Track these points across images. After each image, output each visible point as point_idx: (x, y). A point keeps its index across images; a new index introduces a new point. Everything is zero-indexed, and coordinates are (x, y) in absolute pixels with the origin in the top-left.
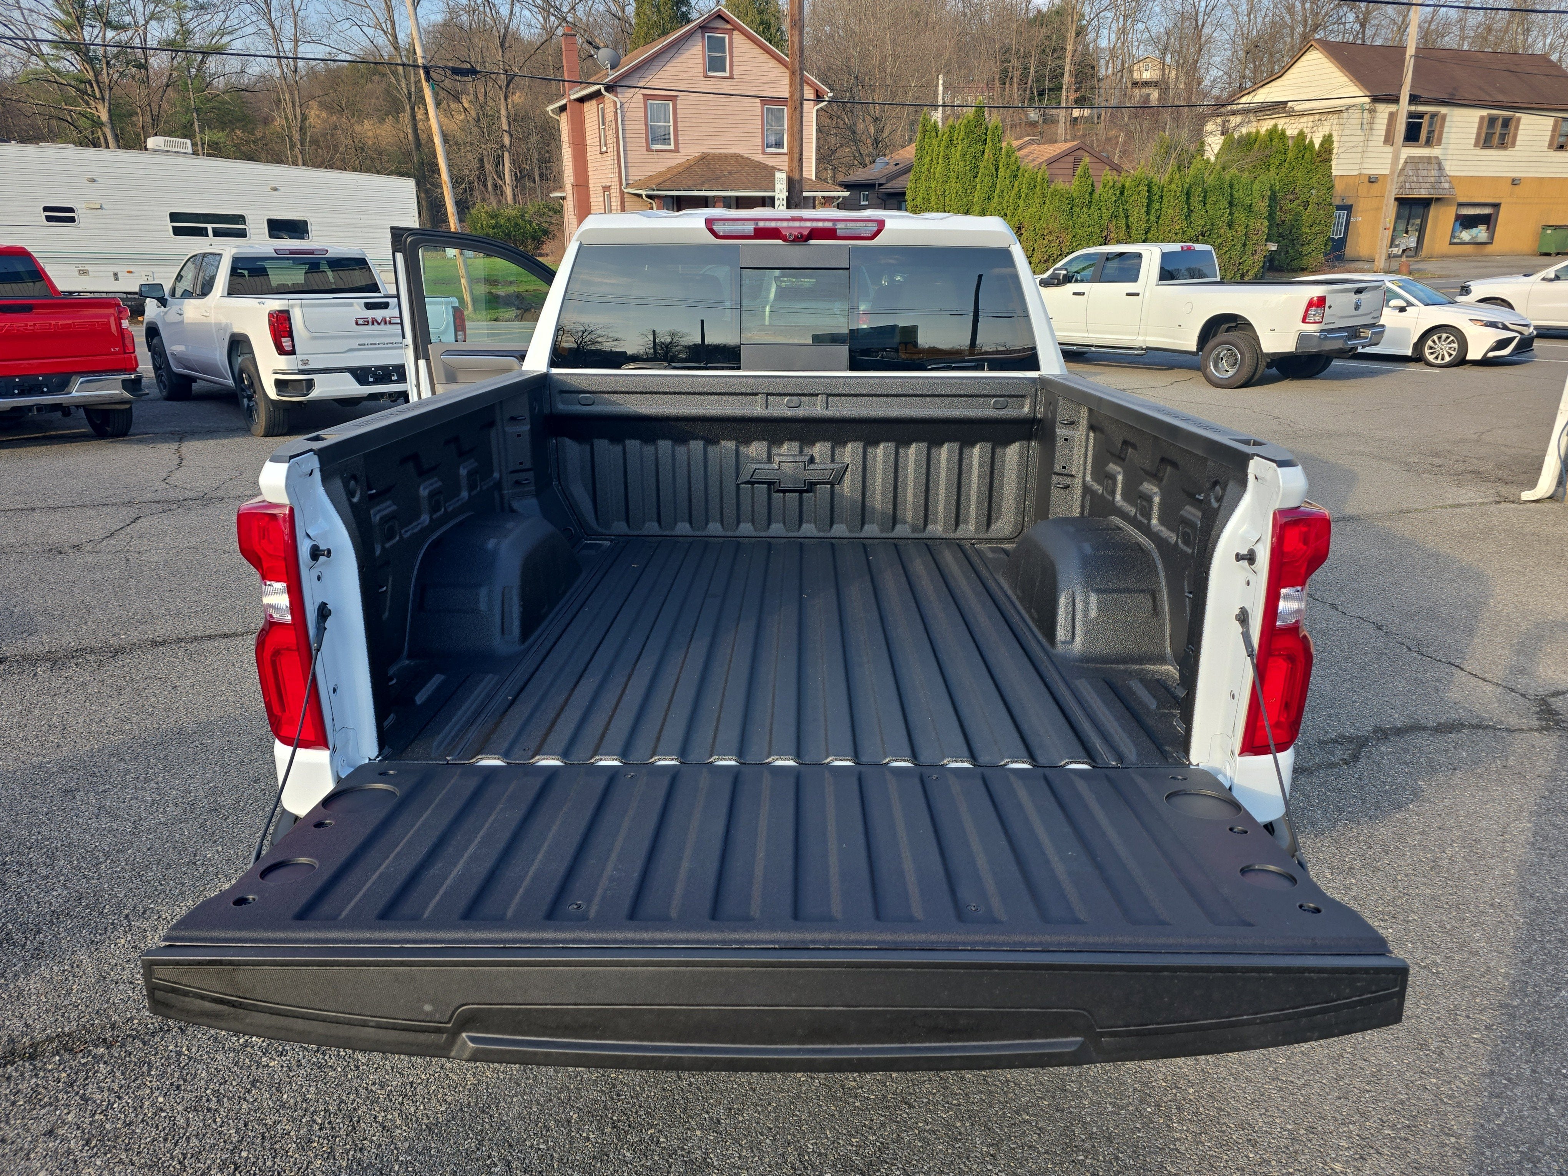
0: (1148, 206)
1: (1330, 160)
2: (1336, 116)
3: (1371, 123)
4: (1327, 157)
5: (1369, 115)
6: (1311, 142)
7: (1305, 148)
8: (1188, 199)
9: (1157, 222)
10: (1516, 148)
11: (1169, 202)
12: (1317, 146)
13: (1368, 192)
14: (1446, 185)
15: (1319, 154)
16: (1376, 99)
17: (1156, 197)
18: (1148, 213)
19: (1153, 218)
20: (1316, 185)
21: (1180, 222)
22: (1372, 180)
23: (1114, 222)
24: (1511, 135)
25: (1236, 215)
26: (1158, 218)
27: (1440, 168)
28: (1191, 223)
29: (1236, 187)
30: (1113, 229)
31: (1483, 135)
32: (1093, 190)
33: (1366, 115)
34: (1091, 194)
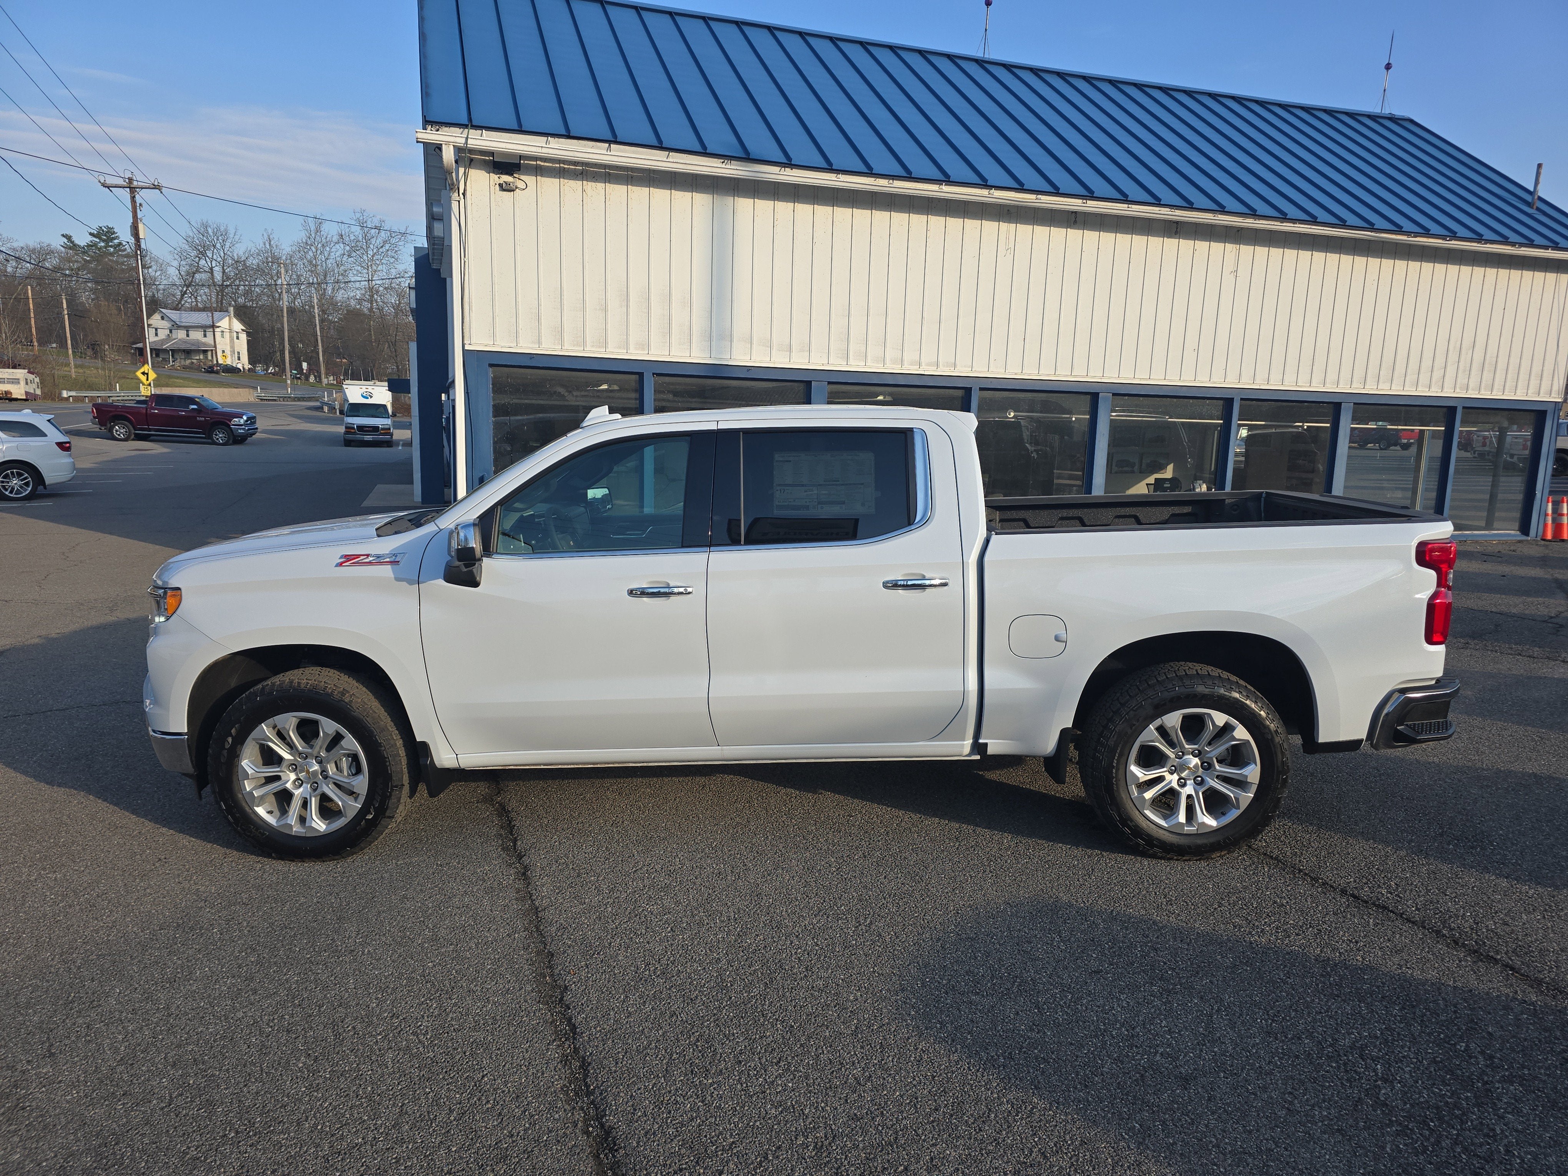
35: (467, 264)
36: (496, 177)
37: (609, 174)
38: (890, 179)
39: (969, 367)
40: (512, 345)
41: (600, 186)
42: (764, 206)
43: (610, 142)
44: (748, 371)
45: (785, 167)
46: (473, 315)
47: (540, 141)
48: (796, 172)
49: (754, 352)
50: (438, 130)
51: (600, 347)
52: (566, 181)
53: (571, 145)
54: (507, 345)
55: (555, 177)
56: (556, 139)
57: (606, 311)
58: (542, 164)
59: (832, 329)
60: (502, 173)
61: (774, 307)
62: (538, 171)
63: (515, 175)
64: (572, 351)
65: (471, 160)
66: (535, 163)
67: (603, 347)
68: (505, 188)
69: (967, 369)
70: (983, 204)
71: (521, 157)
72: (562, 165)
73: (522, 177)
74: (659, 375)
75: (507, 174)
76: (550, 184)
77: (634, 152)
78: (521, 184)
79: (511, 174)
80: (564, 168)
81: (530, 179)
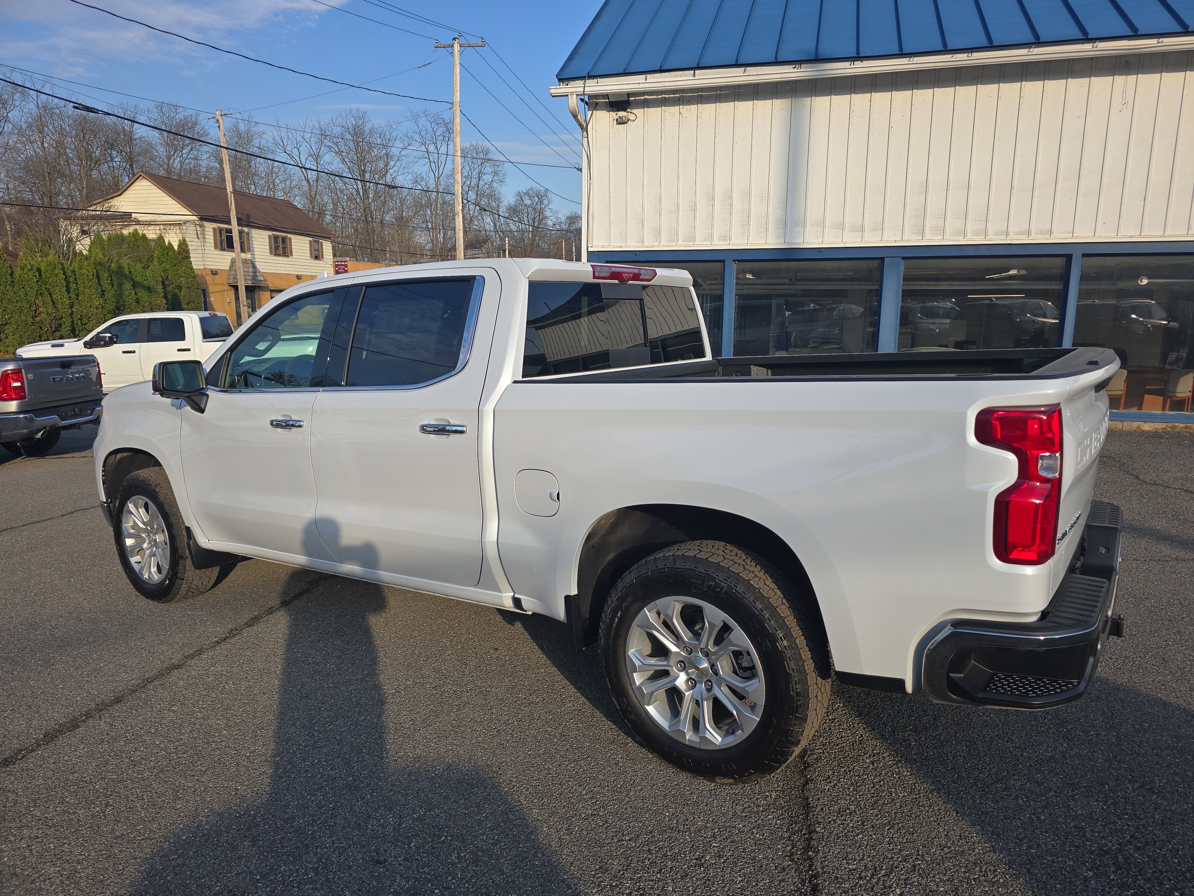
0: (67, 286)
1: (188, 257)
2: (177, 227)
3: (203, 234)
4: (187, 255)
5: (200, 229)
6: (170, 244)
7: (167, 248)
8: (99, 281)
9: (78, 299)
10: (294, 257)
11: (84, 283)
12: (176, 248)
13: (213, 281)
14: (262, 278)
15: (179, 253)
16: (202, 219)
17: (72, 279)
18: (68, 291)
19: (74, 296)
20: (183, 275)
21: (97, 298)
22: (214, 273)
23: (40, 298)
24: (289, 248)
25: (139, 294)
26: (77, 296)
27: (254, 267)
28: (106, 300)
29: (134, 273)
30: (40, 304)
31: (273, 247)
32: (13, 272)
33: (198, 228)
34: (11, 274)
35: (592, 185)
36: (614, 114)
37: (701, 96)
38: (969, 53)
39: (1069, 233)
40: (621, 245)
41: (694, 107)
42: (840, 101)
43: (694, 69)
44: (820, 252)
45: (854, 61)
46: (595, 224)
47: (641, 78)
48: (866, 63)
49: (826, 234)
50: (567, 85)
51: (689, 241)
52: (667, 108)
53: (665, 77)
54: (619, 245)
55: (658, 106)
56: (653, 75)
57: (695, 211)
58: (649, 97)
59: (908, 207)
60: (618, 110)
61: (848, 192)
62: (646, 104)
63: (628, 110)
64: (667, 246)
65: (597, 104)
66: (643, 98)
67: (692, 241)
68: (621, 122)
69: (1067, 235)
70: (1091, 59)
71: (629, 95)
72: (663, 96)
73: (634, 111)
74: (739, 261)
75: (621, 110)
76: (654, 112)
77: (715, 74)
78: (632, 117)
79: (625, 110)
80: (665, 98)
81: (638, 112)
